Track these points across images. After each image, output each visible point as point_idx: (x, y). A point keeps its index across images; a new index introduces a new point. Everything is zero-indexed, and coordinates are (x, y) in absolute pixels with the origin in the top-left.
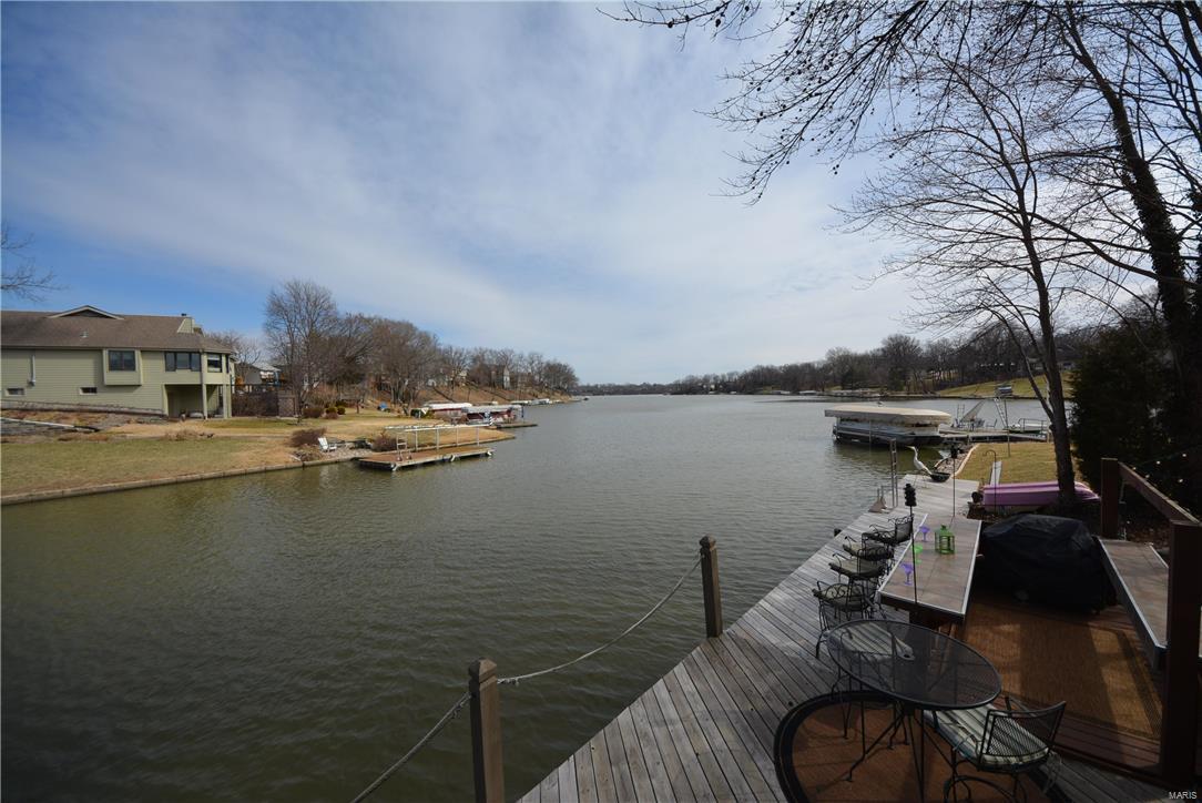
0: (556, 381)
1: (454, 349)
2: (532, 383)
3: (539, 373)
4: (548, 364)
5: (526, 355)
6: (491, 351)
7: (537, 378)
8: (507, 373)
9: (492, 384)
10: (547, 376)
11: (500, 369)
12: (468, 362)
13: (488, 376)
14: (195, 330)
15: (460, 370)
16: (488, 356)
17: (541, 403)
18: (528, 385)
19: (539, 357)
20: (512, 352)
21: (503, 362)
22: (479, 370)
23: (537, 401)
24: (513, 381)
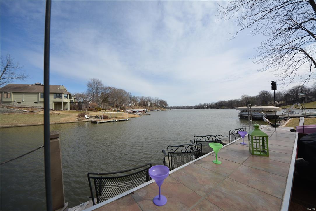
0: (162, 105)
1: (135, 97)
2: (156, 105)
3: (158, 103)
4: (160, 100)
5: (154, 98)
6: (145, 97)
7: (157, 104)
8: (149, 103)
9: (145, 106)
10: (160, 104)
11: (147, 102)
12: (139, 100)
13: (144, 103)
14: (65, 89)
15: (137, 102)
16: (144, 98)
17: (157, 111)
18: (154, 106)
19: (158, 99)
20: (150, 97)
21: (148, 100)
22: (142, 102)
23: (156, 110)
24: (151, 105)
